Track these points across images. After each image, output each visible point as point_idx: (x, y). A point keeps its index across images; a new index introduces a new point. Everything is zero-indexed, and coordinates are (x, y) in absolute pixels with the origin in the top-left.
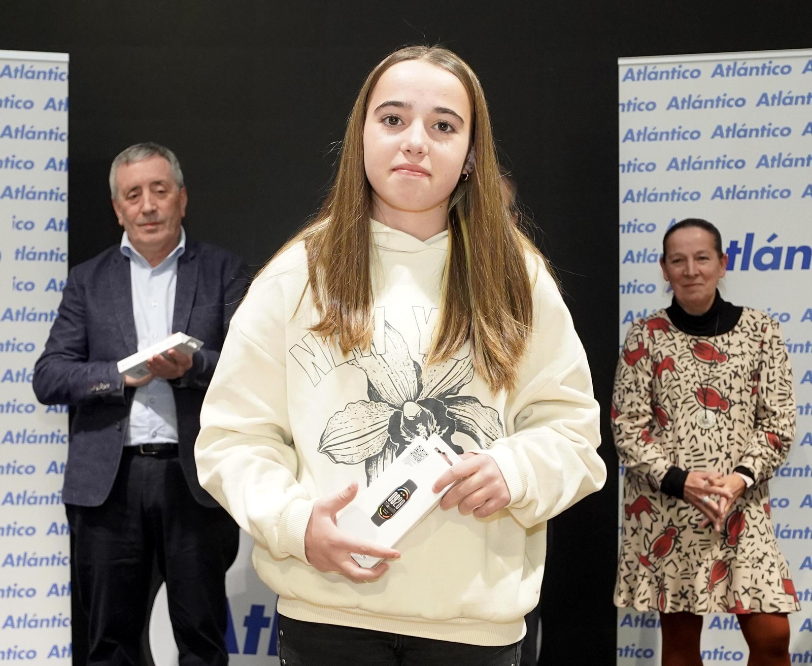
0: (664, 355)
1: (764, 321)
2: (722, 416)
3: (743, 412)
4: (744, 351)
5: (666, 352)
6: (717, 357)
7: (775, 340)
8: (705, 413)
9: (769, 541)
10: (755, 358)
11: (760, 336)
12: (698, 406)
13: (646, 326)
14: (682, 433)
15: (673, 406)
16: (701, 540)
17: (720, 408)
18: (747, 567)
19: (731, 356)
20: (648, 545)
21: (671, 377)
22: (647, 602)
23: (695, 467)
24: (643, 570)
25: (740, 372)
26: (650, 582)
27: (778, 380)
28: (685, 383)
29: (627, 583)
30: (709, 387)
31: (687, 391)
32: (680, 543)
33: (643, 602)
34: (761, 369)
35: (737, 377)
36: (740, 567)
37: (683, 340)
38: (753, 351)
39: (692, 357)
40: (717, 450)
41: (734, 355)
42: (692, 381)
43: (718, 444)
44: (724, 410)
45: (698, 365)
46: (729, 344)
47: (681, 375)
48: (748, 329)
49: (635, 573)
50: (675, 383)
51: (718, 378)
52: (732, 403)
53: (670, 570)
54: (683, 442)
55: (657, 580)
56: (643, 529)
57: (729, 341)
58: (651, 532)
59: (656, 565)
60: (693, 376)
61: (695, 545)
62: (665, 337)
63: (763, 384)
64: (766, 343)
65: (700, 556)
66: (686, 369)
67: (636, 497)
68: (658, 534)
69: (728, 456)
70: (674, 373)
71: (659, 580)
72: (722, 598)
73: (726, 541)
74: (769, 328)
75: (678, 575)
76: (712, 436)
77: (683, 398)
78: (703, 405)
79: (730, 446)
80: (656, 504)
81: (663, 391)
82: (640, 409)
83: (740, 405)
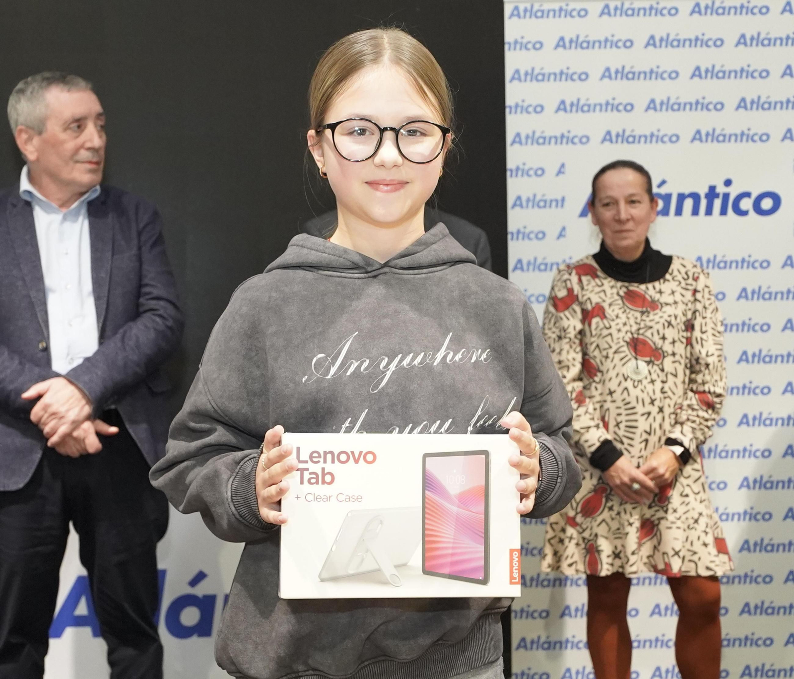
0: (594, 302)
1: (695, 270)
2: (655, 367)
3: (677, 365)
4: (677, 301)
5: (595, 299)
6: (650, 306)
7: (706, 290)
8: (637, 364)
9: (704, 500)
10: (687, 308)
11: (691, 285)
12: (630, 356)
13: (574, 272)
14: (613, 385)
15: (603, 356)
17: (653, 359)
18: (678, 528)
19: (664, 305)
20: (574, 505)
21: (601, 326)
22: (574, 566)
23: (627, 421)
24: (571, 531)
25: (673, 322)
26: (577, 544)
27: (710, 332)
28: (617, 332)
29: (552, 545)
30: (641, 337)
31: (619, 341)
32: (612, 502)
33: (570, 565)
34: (695, 318)
35: (671, 327)
36: (670, 528)
38: (685, 300)
39: (622, 305)
40: (650, 404)
41: (667, 304)
42: (624, 329)
43: (651, 398)
44: (658, 360)
45: (629, 313)
46: (660, 292)
48: (679, 278)
49: (562, 535)
50: (605, 332)
51: (651, 327)
52: (666, 354)
53: (602, 530)
54: (614, 395)
55: (584, 541)
57: (660, 290)
59: (583, 526)
60: (625, 324)
61: (625, 503)
62: (593, 283)
63: (697, 333)
64: (699, 292)
65: (631, 515)
66: (617, 317)
68: (587, 493)
69: (661, 410)
70: (605, 321)
71: (586, 541)
72: (648, 557)
73: (655, 500)
74: (702, 277)
75: (610, 535)
76: (645, 388)
77: (614, 348)
78: (634, 354)
79: (662, 399)
80: (583, 461)
81: (593, 339)
82: (570, 358)
83: (673, 357)
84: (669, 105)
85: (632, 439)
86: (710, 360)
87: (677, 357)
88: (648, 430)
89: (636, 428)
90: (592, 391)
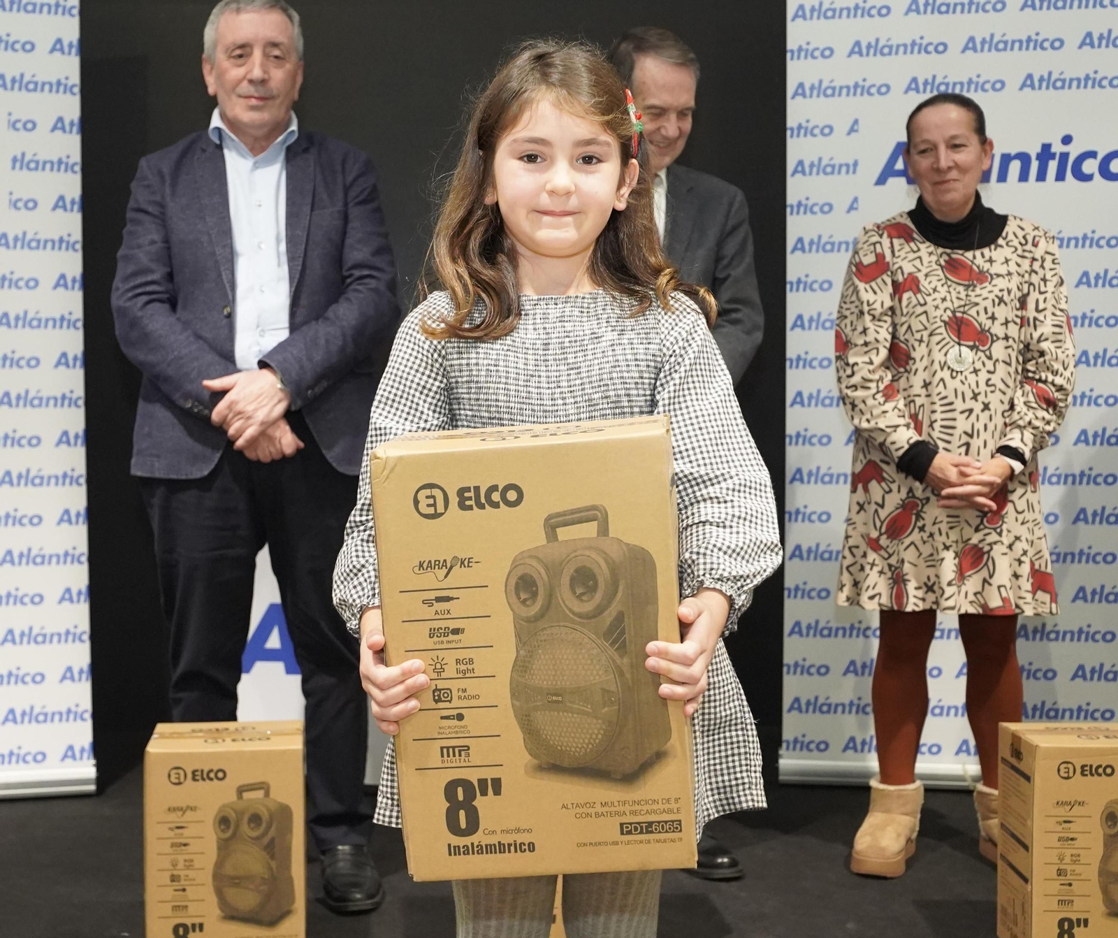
0: (906, 272)
1: (1036, 233)
2: (980, 354)
3: (1010, 350)
4: (1011, 271)
5: (908, 268)
6: (975, 278)
8: (960, 350)
9: (1029, 521)
10: (1024, 280)
11: (1031, 252)
12: (948, 339)
13: (885, 235)
14: (927, 375)
15: (916, 340)
16: (948, 516)
17: (978, 343)
19: (994, 276)
20: (878, 524)
21: (914, 301)
22: (877, 599)
23: (942, 420)
24: (872, 556)
25: (1006, 298)
26: (882, 572)
27: (1050, 309)
28: (934, 309)
29: (851, 573)
30: (965, 316)
31: (936, 320)
32: (923, 519)
33: (872, 598)
34: (1030, 295)
35: (1002, 304)
37: (931, 254)
38: (1021, 271)
39: (942, 276)
40: (972, 399)
41: (998, 276)
42: (942, 306)
43: (973, 391)
44: (984, 346)
45: (951, 286)
46: (991, 261)
47: (929, 299)
48: (1016, 243)
49: (862, 561)
50: (919, 310)
51: (977, 304)
52: (995, 338)
53: (910, 555)
54: (929, 387)
55: (890, 570)
56: (872, 503)
57: (990, 258)
58: (882, 506)
59: (889, 550)
60: (944, 300)
61: (941, 522)
62: (907, 248)
63: (1031, 313)
64: (1037, 261)
65: (948, 537)
66: (935, 290)
67: (864, 462)
68: (893, 509)
69: (986, 407)
70: (919, 296)
71: (894, 568)
72: (975, 594)
73: (985, 520)
74: (1042, 242)
75: (921, 562)
76: (966, 378)
77: (931, 328)
78: (956, 340)
79: (989, 394)
80: (890, 471)
81: (904, 319)
82: (880, 338)
83: (1005, 341)
84: (993, 44)
85: (949, 442)
86: (1045, 346)
87: (1011, 342)
88: (970, 432)
89: (953, 428)
90: (903, 383)
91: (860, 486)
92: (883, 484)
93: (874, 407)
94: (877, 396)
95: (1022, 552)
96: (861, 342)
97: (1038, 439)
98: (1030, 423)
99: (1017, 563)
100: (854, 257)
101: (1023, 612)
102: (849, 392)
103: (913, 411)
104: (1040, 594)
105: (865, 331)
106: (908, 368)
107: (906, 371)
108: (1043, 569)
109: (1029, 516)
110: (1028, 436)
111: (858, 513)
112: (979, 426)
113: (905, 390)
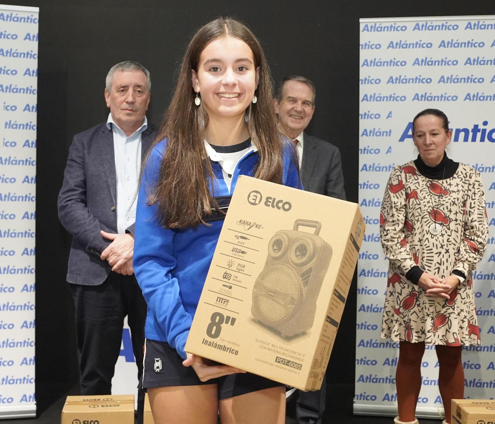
0: (412, 189)
1: (471, 172)
2: (444, 227)
3: (458, 226)
4: (459, 190)
5: (413, 187)
6: (442, 192)
7: (477, 183)
8: (435, 225)
9: (467, 303)
10: (465, 194)
11: (468, 181)
12: (430, 220)
13: (403, 172)
14: (421, 236)
15: (416, 220)
16: (429, 301)
17: (443, 223)
19: (451, 192)
20: (399, 302)
21: (415, 203)
22: (399, 336)
23: (427, 257)
24: (396, 317)
25: (456, 202)
26: (400, 324)
27: (477, 207)
28: (424, 206)
29: (387, 324)
30: (438, 210)
31: (425, 211)
32: (419, 301)
33: (396, 336)
34: (468, 200)
35: (455, 205)
37: (423, 181)
38: (463, 189)
39: (428, 191)
40: (440, 247)
41: (453, 192)
42: (428, 205)
43: (441, 244)
44: (446, 224)
45: (432, 196)
46: (450, 185)
47: (421, 202)
48: (462, 176)
49: (392, 318)
50: (417, 207)
51: (443, 205)
52: (451, 220)
53: (413, 317)
54: (421, 242)
55: (404, 323)
56: (396, 293)
57: (450, 183)
58: (401, 294)
59: (404, 314)
60: (428, 202)
61: (426, 303)
62: (413, 178)
63: (468, 208)
64: (471, 184)
65: (429, 311)
66: (424, 198)
67: (393, 273)
68: (406, 296)
69: (447, 251)
70: (417, 200)
71: (406, 322)
72: (443, 336)
73: (447, 303)
74: (474, 176)
75: (419, 321)
76: (438, 239)
77: (422, 215)
78: (434, 221)
79: (448, 245)
80: (403, 278)
81: (410, 210)
82: (400, 219)
83: (455, 221)
84: (452, 80)
85: (430, 267)
86: (474, 224)
87: (459, 222)
88: (440, 263)
89: (433, 260)
90: (410, 239)
91: (391, 284)
92: (401, 284)
93: (396, 249)
94: (397, 245)
95: (464, 317)
96: (391, 220)
97: (471, 266)
98: (467, 259)
99: (462, 322)
100: (389, 181)
101: (465, 344)
102: (385, 242)
103: (414, 252)
104: (472, 336)
105: (393, 216)
106: (412, 232)
107: (412, 234)
108: (474, 324)
109: (467, 300)
110: (466, 266)
111: (390, 296)
112: (444, 260)
113: (411, 242)
